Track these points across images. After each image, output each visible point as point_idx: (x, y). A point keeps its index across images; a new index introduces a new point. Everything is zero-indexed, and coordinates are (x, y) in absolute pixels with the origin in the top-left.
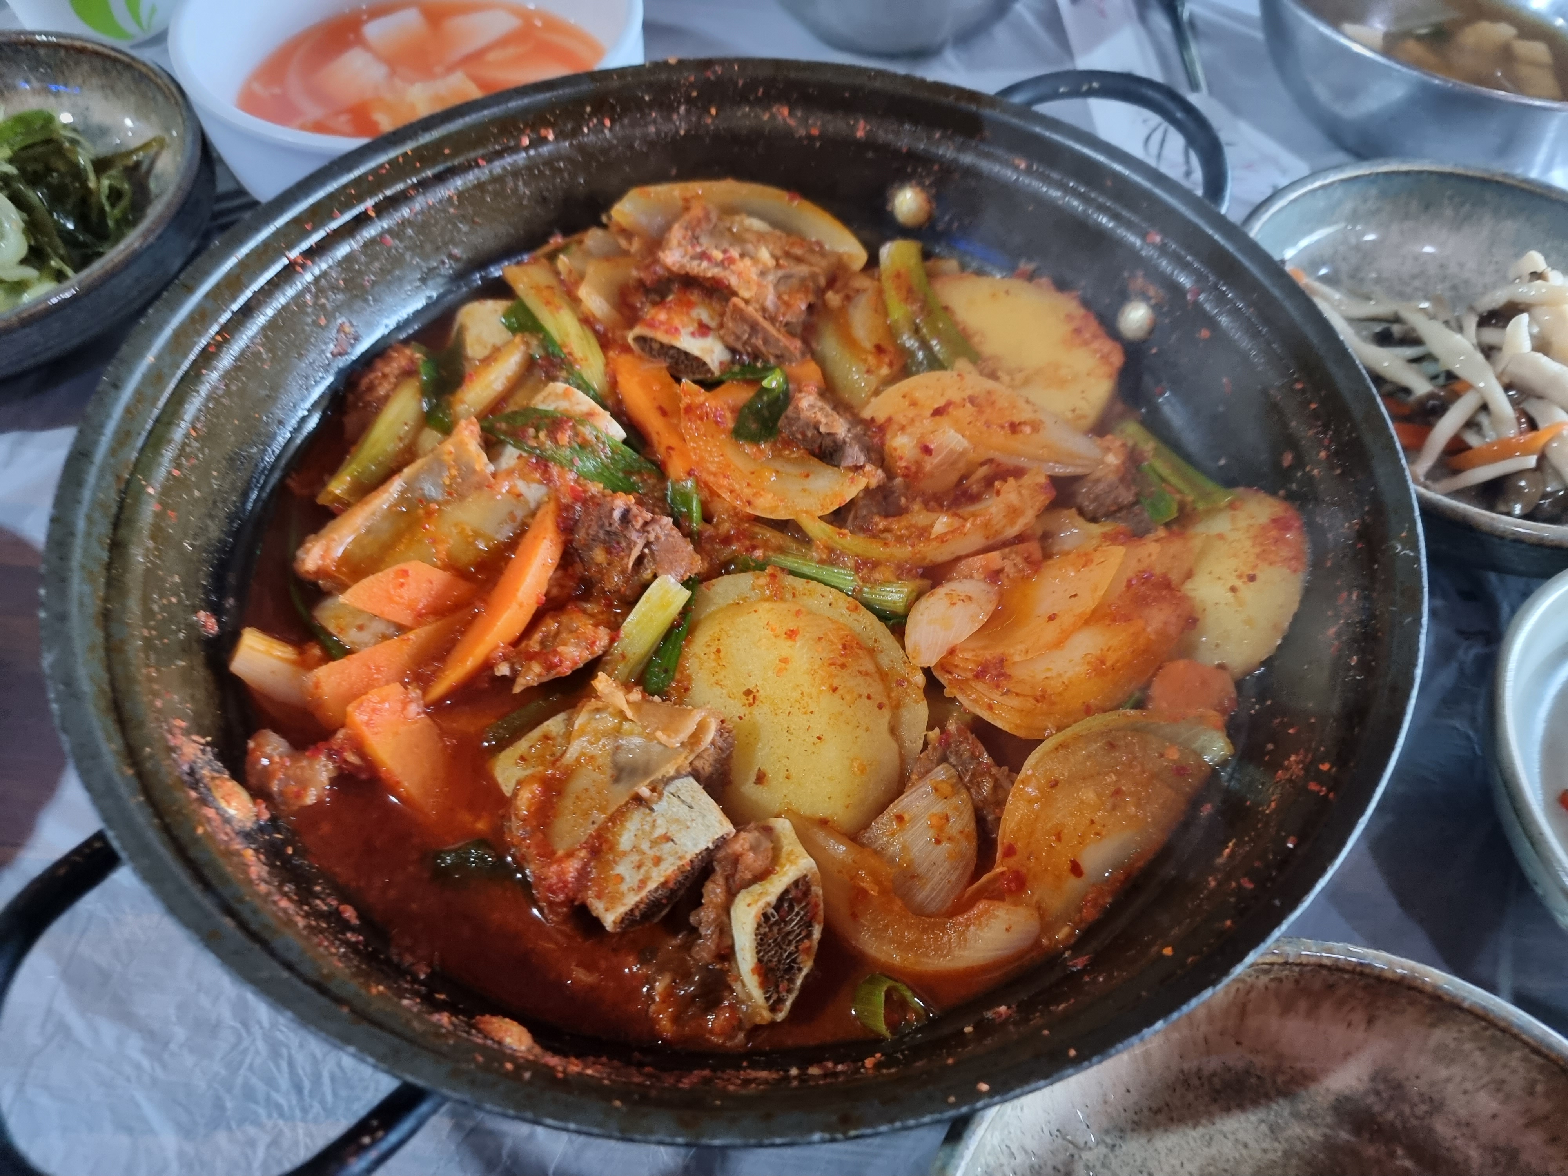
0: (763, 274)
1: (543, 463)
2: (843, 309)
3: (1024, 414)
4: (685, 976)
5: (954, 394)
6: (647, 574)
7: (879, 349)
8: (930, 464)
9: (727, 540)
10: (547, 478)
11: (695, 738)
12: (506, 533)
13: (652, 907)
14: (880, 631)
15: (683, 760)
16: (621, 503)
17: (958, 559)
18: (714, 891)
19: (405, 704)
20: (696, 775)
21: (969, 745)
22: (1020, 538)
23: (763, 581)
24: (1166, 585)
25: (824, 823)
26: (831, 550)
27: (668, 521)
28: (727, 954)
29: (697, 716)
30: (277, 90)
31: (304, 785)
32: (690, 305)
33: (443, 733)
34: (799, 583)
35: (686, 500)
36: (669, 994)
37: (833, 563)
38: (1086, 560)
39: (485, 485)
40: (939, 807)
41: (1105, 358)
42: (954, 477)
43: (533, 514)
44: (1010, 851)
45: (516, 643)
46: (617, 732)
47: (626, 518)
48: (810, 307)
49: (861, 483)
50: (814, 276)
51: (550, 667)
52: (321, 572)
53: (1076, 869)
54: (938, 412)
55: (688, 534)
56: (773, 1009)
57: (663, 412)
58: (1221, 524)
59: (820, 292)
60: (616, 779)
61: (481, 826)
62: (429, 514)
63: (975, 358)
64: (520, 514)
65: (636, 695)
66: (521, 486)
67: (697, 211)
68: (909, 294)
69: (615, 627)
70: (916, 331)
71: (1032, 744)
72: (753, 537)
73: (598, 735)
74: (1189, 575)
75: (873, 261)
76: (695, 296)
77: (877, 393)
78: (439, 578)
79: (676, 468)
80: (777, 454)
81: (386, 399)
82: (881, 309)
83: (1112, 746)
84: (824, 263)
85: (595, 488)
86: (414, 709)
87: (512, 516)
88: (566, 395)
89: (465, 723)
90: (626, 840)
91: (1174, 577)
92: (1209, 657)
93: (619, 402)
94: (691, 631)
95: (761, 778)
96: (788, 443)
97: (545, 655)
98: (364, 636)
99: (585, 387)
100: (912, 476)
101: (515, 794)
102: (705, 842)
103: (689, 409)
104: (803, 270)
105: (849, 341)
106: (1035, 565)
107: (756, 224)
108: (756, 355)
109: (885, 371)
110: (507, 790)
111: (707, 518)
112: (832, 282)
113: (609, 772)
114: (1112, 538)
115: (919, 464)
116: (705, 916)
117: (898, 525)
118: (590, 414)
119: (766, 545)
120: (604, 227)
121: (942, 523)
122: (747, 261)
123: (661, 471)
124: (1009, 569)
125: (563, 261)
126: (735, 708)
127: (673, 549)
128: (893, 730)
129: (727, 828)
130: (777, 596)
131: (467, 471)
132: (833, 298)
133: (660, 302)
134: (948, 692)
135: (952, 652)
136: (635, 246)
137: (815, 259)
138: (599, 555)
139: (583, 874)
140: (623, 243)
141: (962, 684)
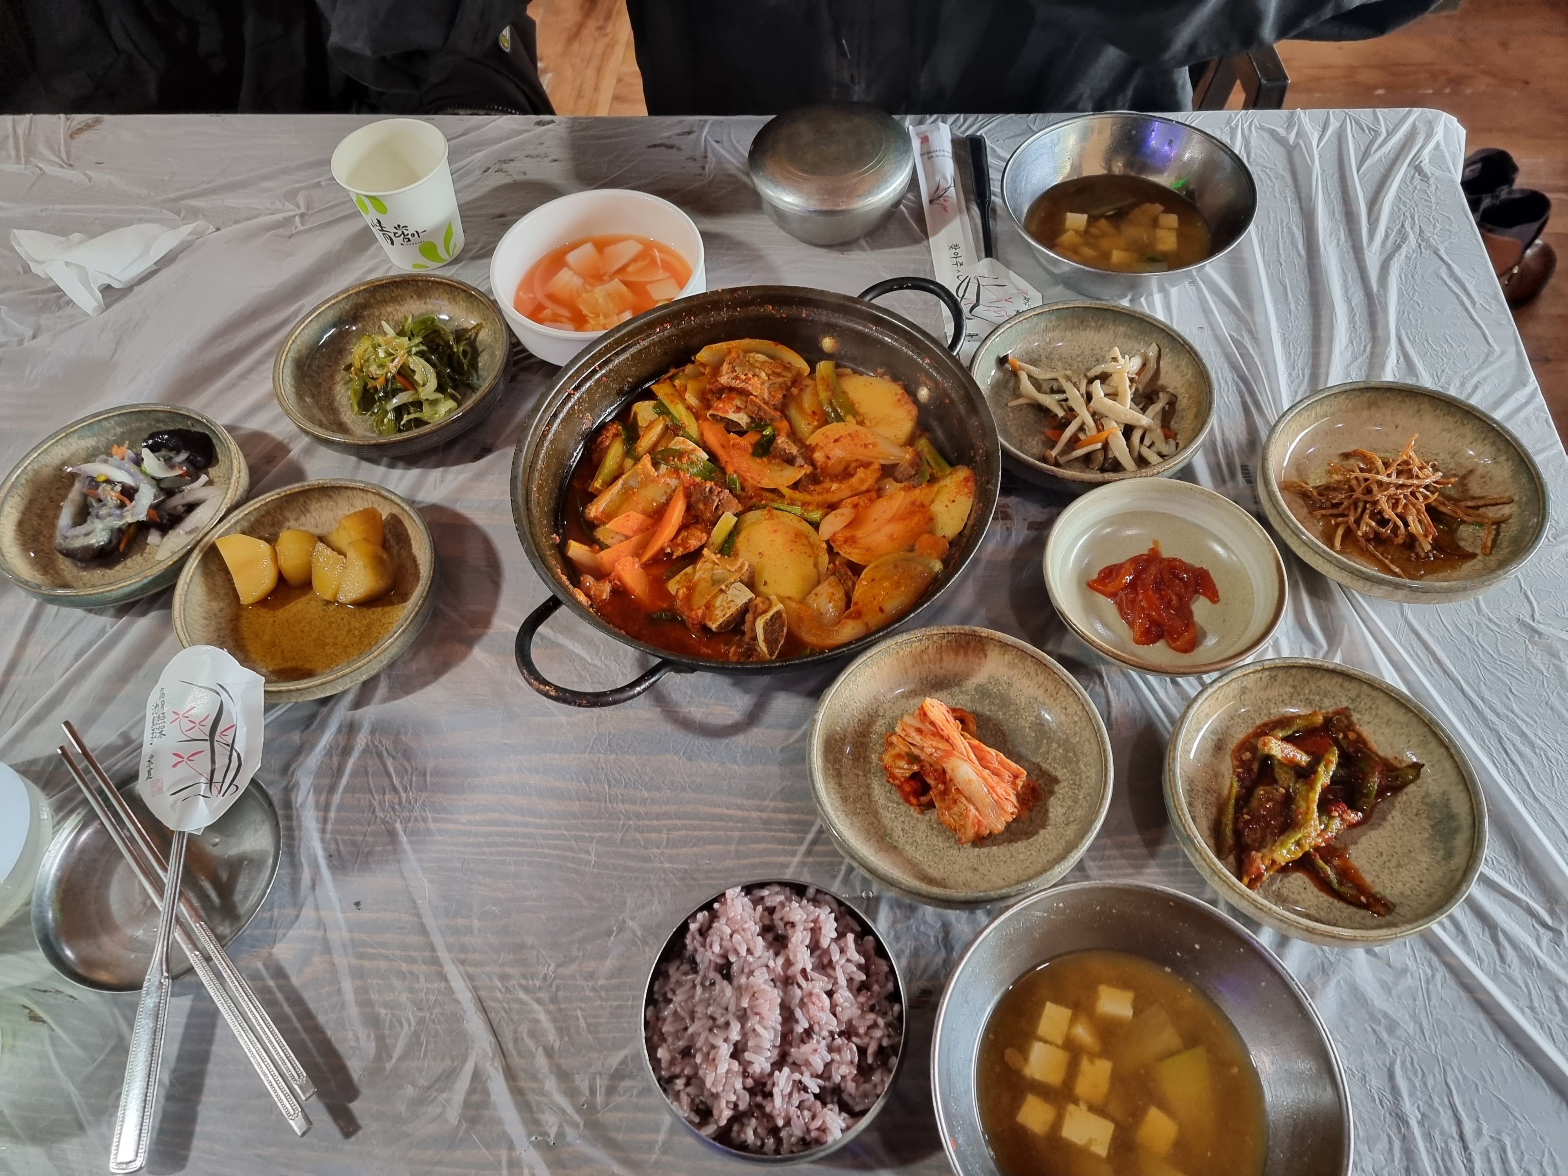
0: (763, 384)
1: (676, 470)
2: (799, 395)
3: (871, 440)
4: (741, 646)
5: (844, 433)
6: (720, 512)
7: (814, 413)
8: (830, 463)
9: (751, 498)
10: (678, 477)
11: (740, 568)
12: (663, 500)
13: (727, 623)
14: (810, 528)
15: (737, 576)
16: (709, 485)
17: (842, 500)
18: (749, 617)
19: (634, 563)
20: (742, 581)
21: (843, 570)
22: (868, 491)
23: (765, 512)
24: (922, 505)
25: (789, 598)
26: (791, 499)
27: (727, 491)
28: (755, 638)
29: (741, 560)
30: (532, 296)
31: (602, 592)
32: (733, 399)
33: (647, 574)
34: (779, 512)
35: (734, 482)
36: (736, 652)
37: (793, 504)
38: (891, 497)
39: (654, 481)
40: (831, 590)
41: (909, 412)
42: (841, 467)
43: (674, 491)
44: (856, 604)
45: (672, 541)
46: (713, 569)
47: (711, 489)
48: (784, 396)
49: (803, 472)
50: (785, 382)
51: (685, 548)
52: (595, 518)
53: (881, 610)
54: (836, 441)
55: (735, 496)
56: (771, 655)
57: (723, 447)
58: (947, 481)
59: (788, 389)
60: (713, 585)
61: (665, 605)
62: (634, 493)
63: (855, 414)
64: (669, 491)
65: (719, 556)
66: (669, 480)
67: (734, 355)
68: (828, 387)
69: (709, 533)
70: (831, 403)
71: (864, 567)
72: (761, 496)
73: (705, 570)
74: (933, 501)
75: (813, 370)
76: (734, 395)
77: (813, 432)
78: (641, 517)
79: (730, 470)
80: (770, 462)
81: (609, 446)
82: (816, 394)
83: (896, 566)
84: (790, 375)
85: (698, 479)
86: (637, 565)
87: (666, 492)
88: (683, 442)
89: (655, 571)
90: (718, 604)
91: (926, 502)
92: (940, 533)
93: (705, 442)
94: (738, 533)
95: (765, 584)
96: (774, 457)
97: (684, 544)
98: (614, 541)
99: (689, 438)
100: (824, 468)
101: (677, 592)
102: (745, 600)
103: (733, 445)
104: (781, 380)
105: (801, 410)
106: (871, 500)
107: (761, 357)
108: (761, 419)
109: (816, 423)
110: (673, 593)
111: (743, 489)
112: (794, 382)
113: (710, 582)
114: (904, 489)
115: (826, 463)
116: (746, 627)
117: (818, 488)
118: (694, 450)
119: (766, 499)
120: (693, 362)
121: (834, 486)
122: (756, 378)
123: (723, 471)
124: (862, 503)
125: (677, 382)
126: (755, 560)
127: (730, 502)
128: (816, 565)
129: (753, 595)
130: (771, 517)
131: (647, 475)
132: (794, 391)
133: (719, 398)
134: (835, 550)
135: (834, 534)
136: (707, 371)
137: (784, 374)
138: (701, 506)
139: (704, 614)
140: (702, 370)
141: (840, 546)
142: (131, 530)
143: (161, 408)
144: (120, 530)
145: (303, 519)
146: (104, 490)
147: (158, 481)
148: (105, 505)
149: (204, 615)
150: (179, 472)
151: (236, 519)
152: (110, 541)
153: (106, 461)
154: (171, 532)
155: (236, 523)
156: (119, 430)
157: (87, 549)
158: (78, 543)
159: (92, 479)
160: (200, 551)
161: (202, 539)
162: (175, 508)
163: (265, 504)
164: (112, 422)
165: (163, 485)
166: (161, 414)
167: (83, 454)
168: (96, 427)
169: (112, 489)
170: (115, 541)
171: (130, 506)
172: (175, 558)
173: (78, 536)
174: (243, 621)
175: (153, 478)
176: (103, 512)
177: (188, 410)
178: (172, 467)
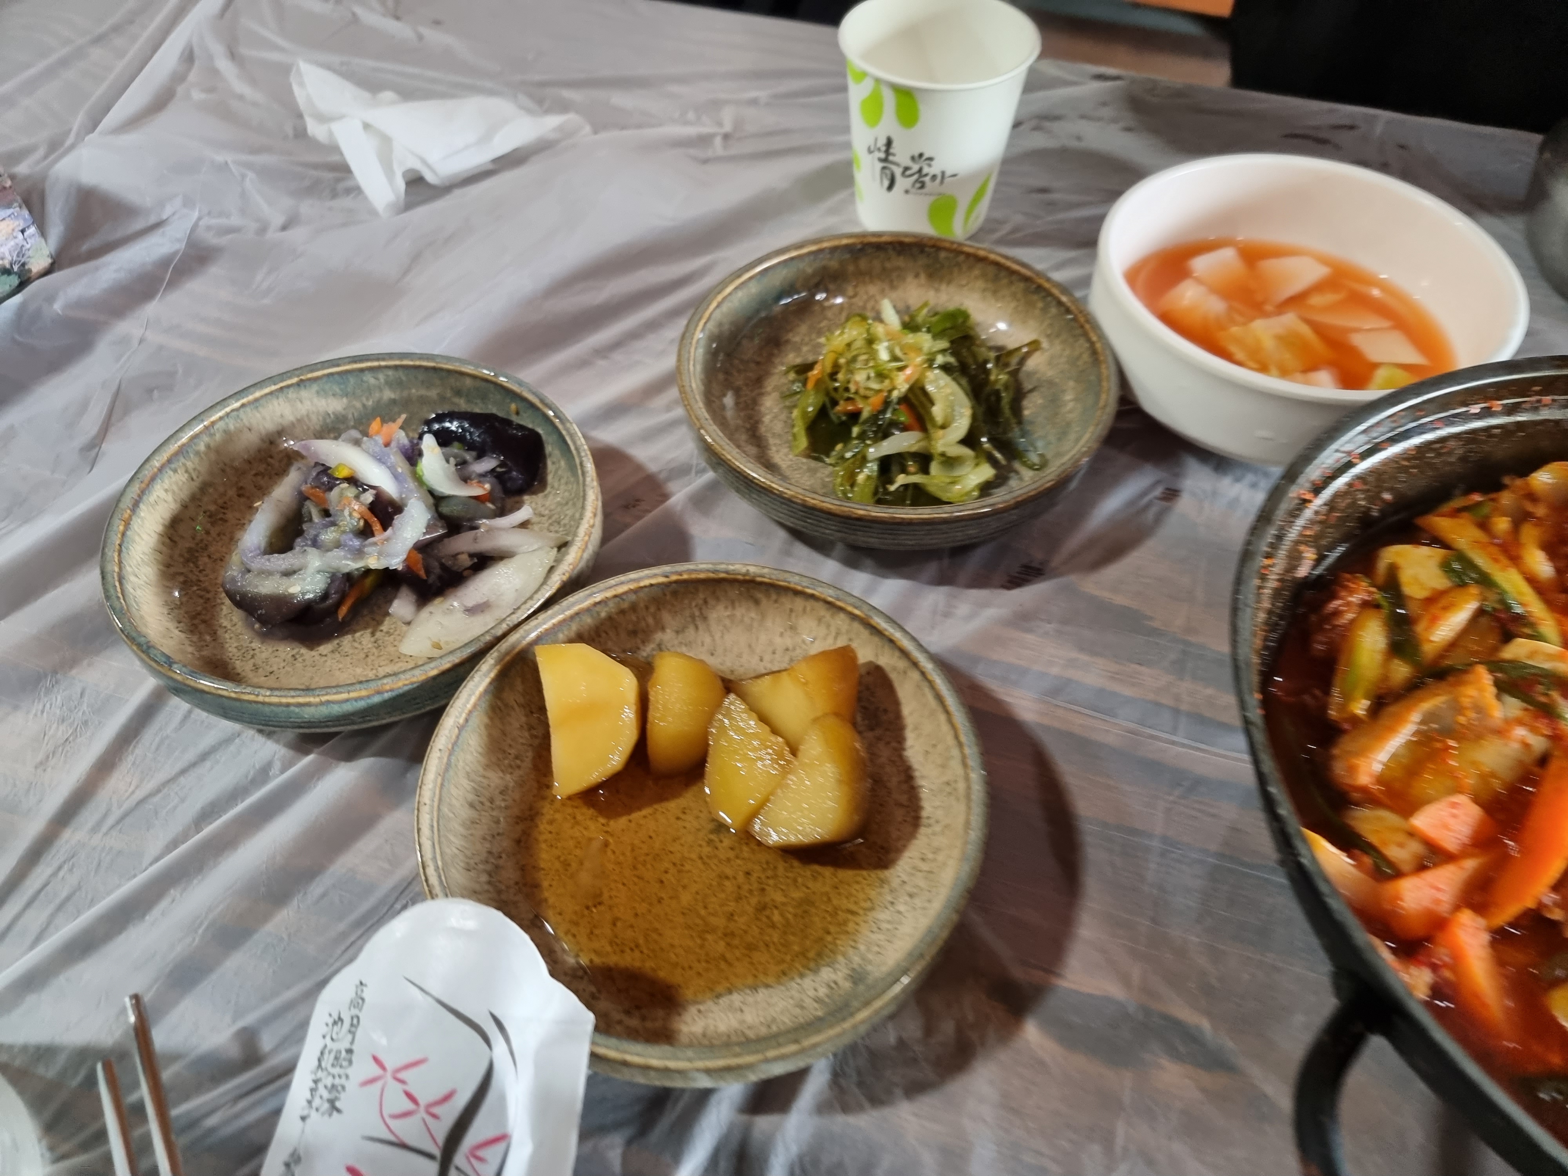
10: (1556, 735)
12: (1514, 778)
43: (1542, 765)
62: (1447, 749)
66: (1530, 737)
81: (1352, 625)
87: (1520, 763)
89: (1522, 963)
142: (369, 581)
143: (469, 369)
144: (348, 577)
145: (690, 632)
146: (341, 495)
147: (437, 500)
148: (334, 524)
149: (471, 797)
150: (477, 491)
151: (576, 608)
152: (325, 596)
153: (357, 443)
154: (438, 601)
155: (572, 618)
156: (388, 394)
157: (280, 601)
158: (267, 587)
159: (325, 470)
160: (499, 661)
161: (505, 635)
162: (455, 556)
163: (635, 591)
164: (381, 377)
165: (445, 509)
166: (468, 382)
167: (315, 422)
168: (352, 380)
169: (357, 497)
170: (334, 597)
171: (379, 537)
172: (446, 664)
173: (269, 573)
174: (543, 826)
175: (431, 492)
176: (329, 536)
177: (520, 383)
178: (465, 479)
